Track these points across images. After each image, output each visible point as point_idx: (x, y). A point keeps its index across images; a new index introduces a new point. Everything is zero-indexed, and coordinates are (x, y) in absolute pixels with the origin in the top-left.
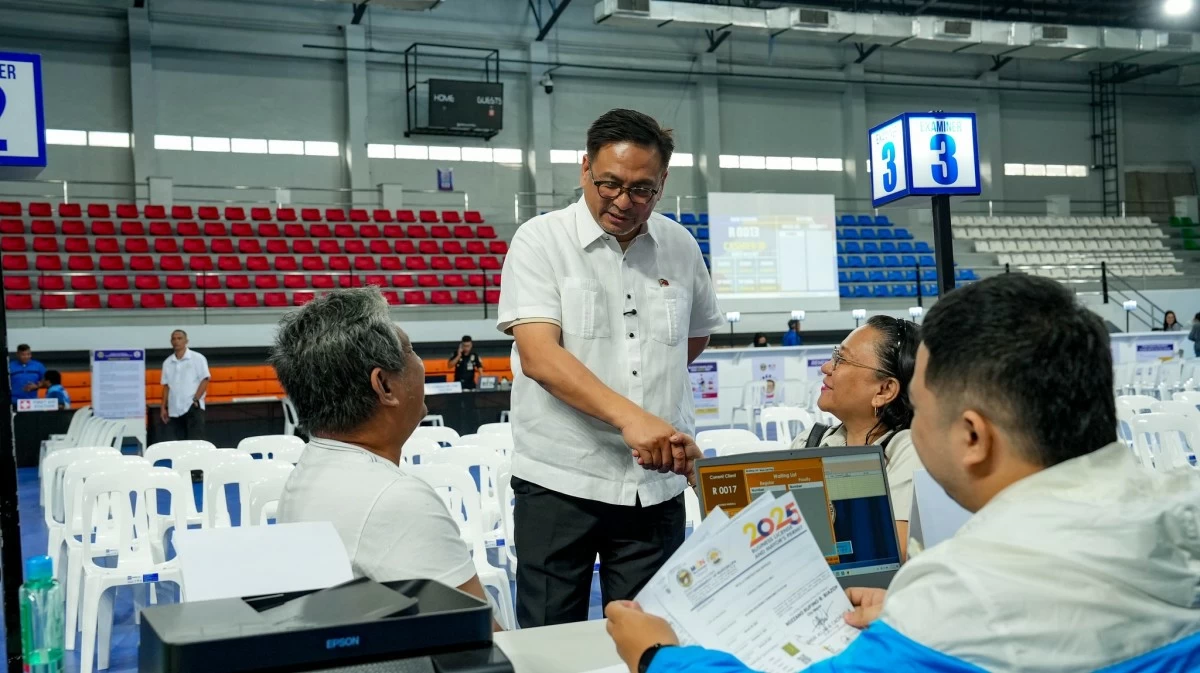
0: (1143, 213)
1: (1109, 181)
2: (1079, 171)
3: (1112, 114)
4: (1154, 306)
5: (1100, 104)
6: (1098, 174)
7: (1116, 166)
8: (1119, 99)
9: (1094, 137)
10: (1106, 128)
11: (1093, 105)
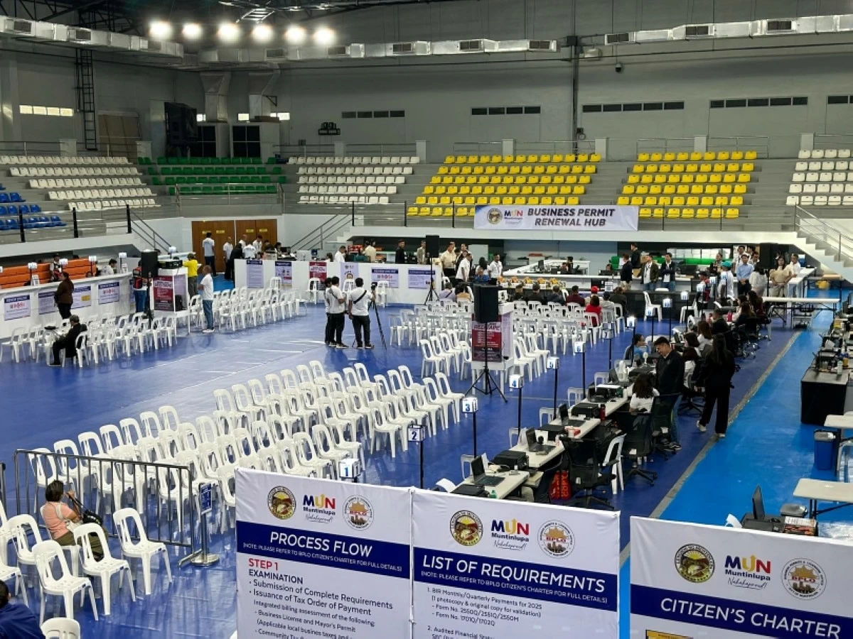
0: (120, 154)
1: (88, 121)
2: (68, 112)
3: (90, 73)
4: (154, 233)
5: (81, 64)
6: (81, 116)
7: (94, 111)
8: (94, 63)
9: (78, 88)
10: (86, 82)
11: (77, 64)
